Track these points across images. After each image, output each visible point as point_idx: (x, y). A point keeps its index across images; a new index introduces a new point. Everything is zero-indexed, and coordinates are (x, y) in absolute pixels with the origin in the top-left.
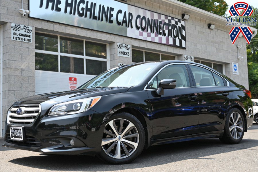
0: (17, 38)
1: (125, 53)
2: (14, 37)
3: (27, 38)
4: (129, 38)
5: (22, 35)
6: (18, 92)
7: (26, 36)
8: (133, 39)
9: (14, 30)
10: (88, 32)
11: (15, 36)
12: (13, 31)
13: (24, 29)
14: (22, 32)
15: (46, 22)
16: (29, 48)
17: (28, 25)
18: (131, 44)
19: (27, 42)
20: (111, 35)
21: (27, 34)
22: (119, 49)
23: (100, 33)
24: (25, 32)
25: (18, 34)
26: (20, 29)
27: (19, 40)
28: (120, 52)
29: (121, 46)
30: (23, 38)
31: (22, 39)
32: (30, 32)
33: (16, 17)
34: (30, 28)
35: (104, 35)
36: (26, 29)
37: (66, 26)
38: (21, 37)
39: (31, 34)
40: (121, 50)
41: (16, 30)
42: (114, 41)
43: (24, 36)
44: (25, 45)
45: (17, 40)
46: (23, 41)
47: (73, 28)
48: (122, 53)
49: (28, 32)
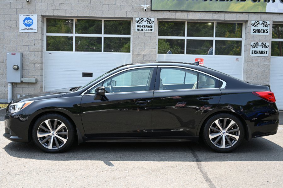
0: (141, 30)
1: (262, 31)
2: (137, 29)
3: (149, 28)
4: (269, 14)
5: (145, 26)
6: (141, 73)
7: (148, 27)
8: (275, 15)
9: (138, 23)
10: (214, 14)
11: (139, 28)
12: (137, 25)
13: (147, 22)
14: (145, 24)
15: (168, 12)
16: (151, 37)
17: (151, 17)
18: (272, 20)
19: (149, 31)
20: (244, 13)
21: (149, 25)
22: (253, 28)
23: (230, 13)
24: (148, 23)
25: (141, 26)
26: (143, 21)
27: (142, 31)
28: (255, 30)
29: (256, 24)
30: (146, 28)
31: (144, 30)
32: (152, 23)
33: (140, 12)
34: (152, 20)
35: (234, 15)
36: (149, 21)
37: (189, 12)
38: (144, 28)
39: (153, 25)
40: (256, 28)
41: (139, 23)
42: (247, 20)
43: (146, 27)
44: (147, 35)
45: (141, 31)
46: (146, 31)
47: (196, 14)
48: (257, 31)
49: (150, 23)
